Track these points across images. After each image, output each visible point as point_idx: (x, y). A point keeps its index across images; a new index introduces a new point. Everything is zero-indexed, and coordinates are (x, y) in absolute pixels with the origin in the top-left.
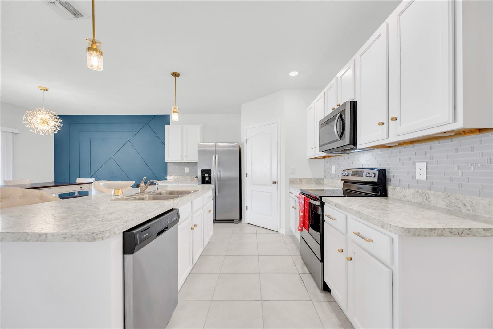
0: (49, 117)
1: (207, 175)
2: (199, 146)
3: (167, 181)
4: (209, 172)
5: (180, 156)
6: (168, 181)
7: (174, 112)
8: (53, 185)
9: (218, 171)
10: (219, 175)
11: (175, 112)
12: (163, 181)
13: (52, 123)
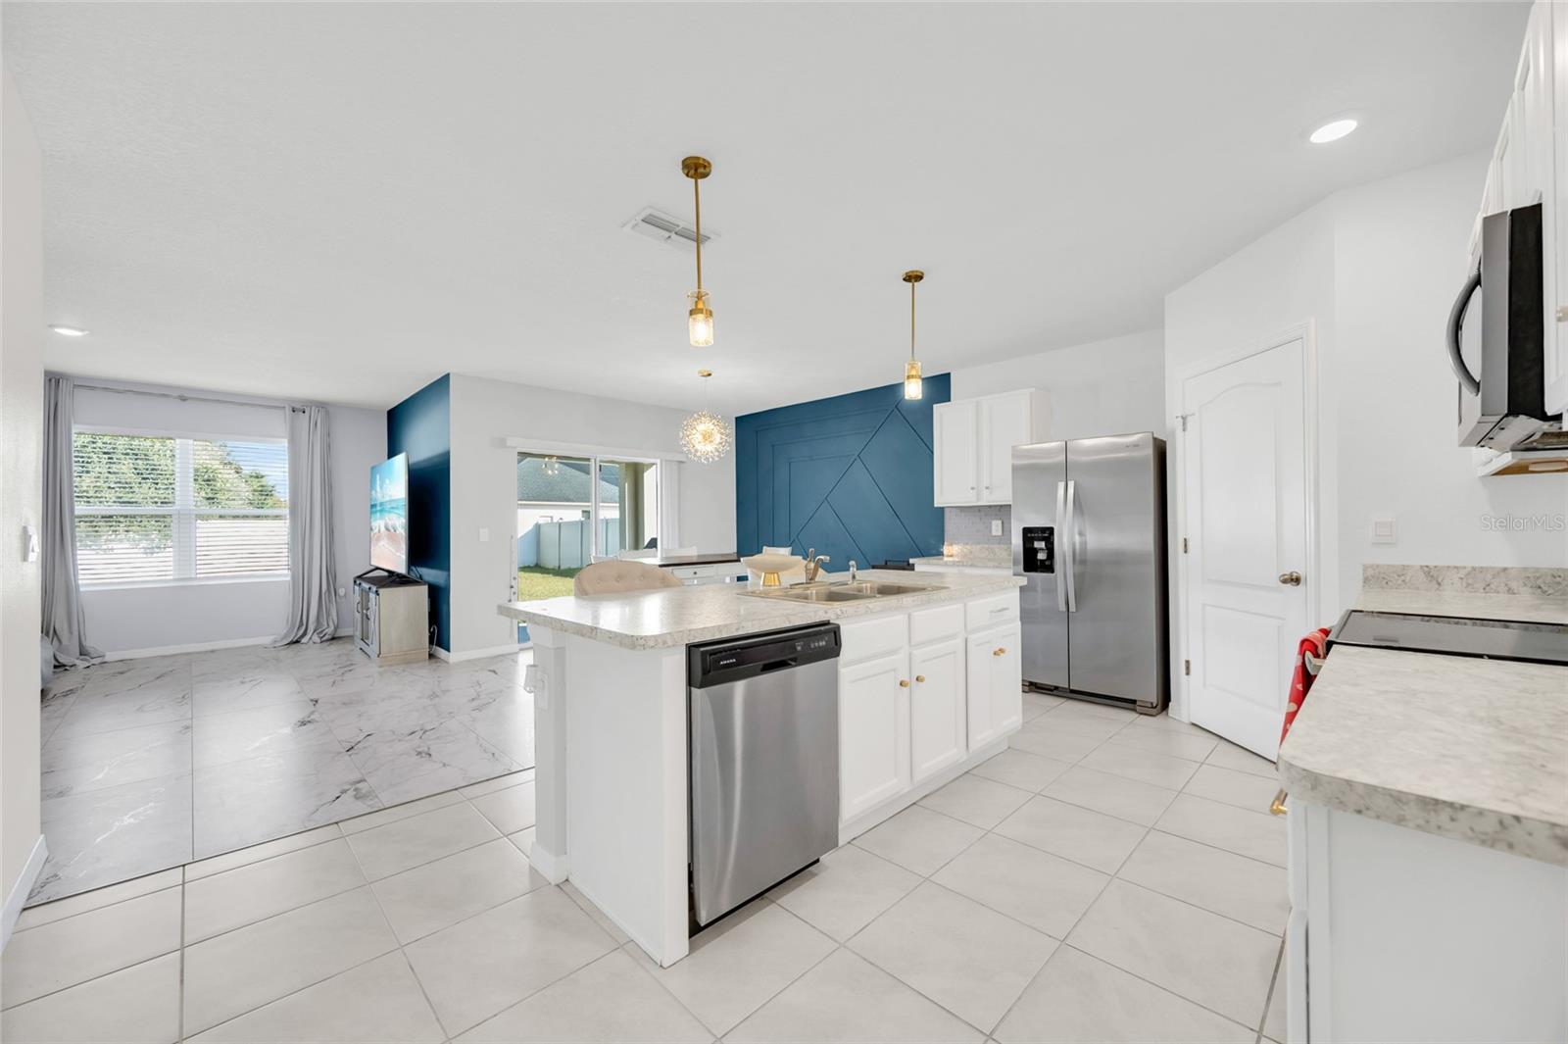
0: (712, 427)
1: (1040, 545)
2: (1016, 453)
3: (942, 559)
4: (1047, 534)
5: (973, 489)
6: (946, 559)
7: (909, 377)
8: (735, 558)
9: (1076, 530)
10: (1081, 543)
11: (913, 377)
12: (933, 560)
13: (717, 438)
